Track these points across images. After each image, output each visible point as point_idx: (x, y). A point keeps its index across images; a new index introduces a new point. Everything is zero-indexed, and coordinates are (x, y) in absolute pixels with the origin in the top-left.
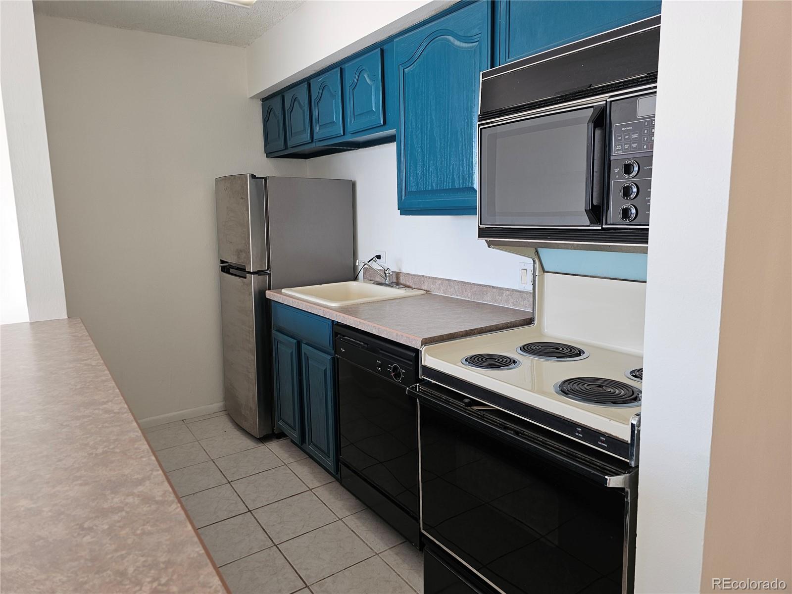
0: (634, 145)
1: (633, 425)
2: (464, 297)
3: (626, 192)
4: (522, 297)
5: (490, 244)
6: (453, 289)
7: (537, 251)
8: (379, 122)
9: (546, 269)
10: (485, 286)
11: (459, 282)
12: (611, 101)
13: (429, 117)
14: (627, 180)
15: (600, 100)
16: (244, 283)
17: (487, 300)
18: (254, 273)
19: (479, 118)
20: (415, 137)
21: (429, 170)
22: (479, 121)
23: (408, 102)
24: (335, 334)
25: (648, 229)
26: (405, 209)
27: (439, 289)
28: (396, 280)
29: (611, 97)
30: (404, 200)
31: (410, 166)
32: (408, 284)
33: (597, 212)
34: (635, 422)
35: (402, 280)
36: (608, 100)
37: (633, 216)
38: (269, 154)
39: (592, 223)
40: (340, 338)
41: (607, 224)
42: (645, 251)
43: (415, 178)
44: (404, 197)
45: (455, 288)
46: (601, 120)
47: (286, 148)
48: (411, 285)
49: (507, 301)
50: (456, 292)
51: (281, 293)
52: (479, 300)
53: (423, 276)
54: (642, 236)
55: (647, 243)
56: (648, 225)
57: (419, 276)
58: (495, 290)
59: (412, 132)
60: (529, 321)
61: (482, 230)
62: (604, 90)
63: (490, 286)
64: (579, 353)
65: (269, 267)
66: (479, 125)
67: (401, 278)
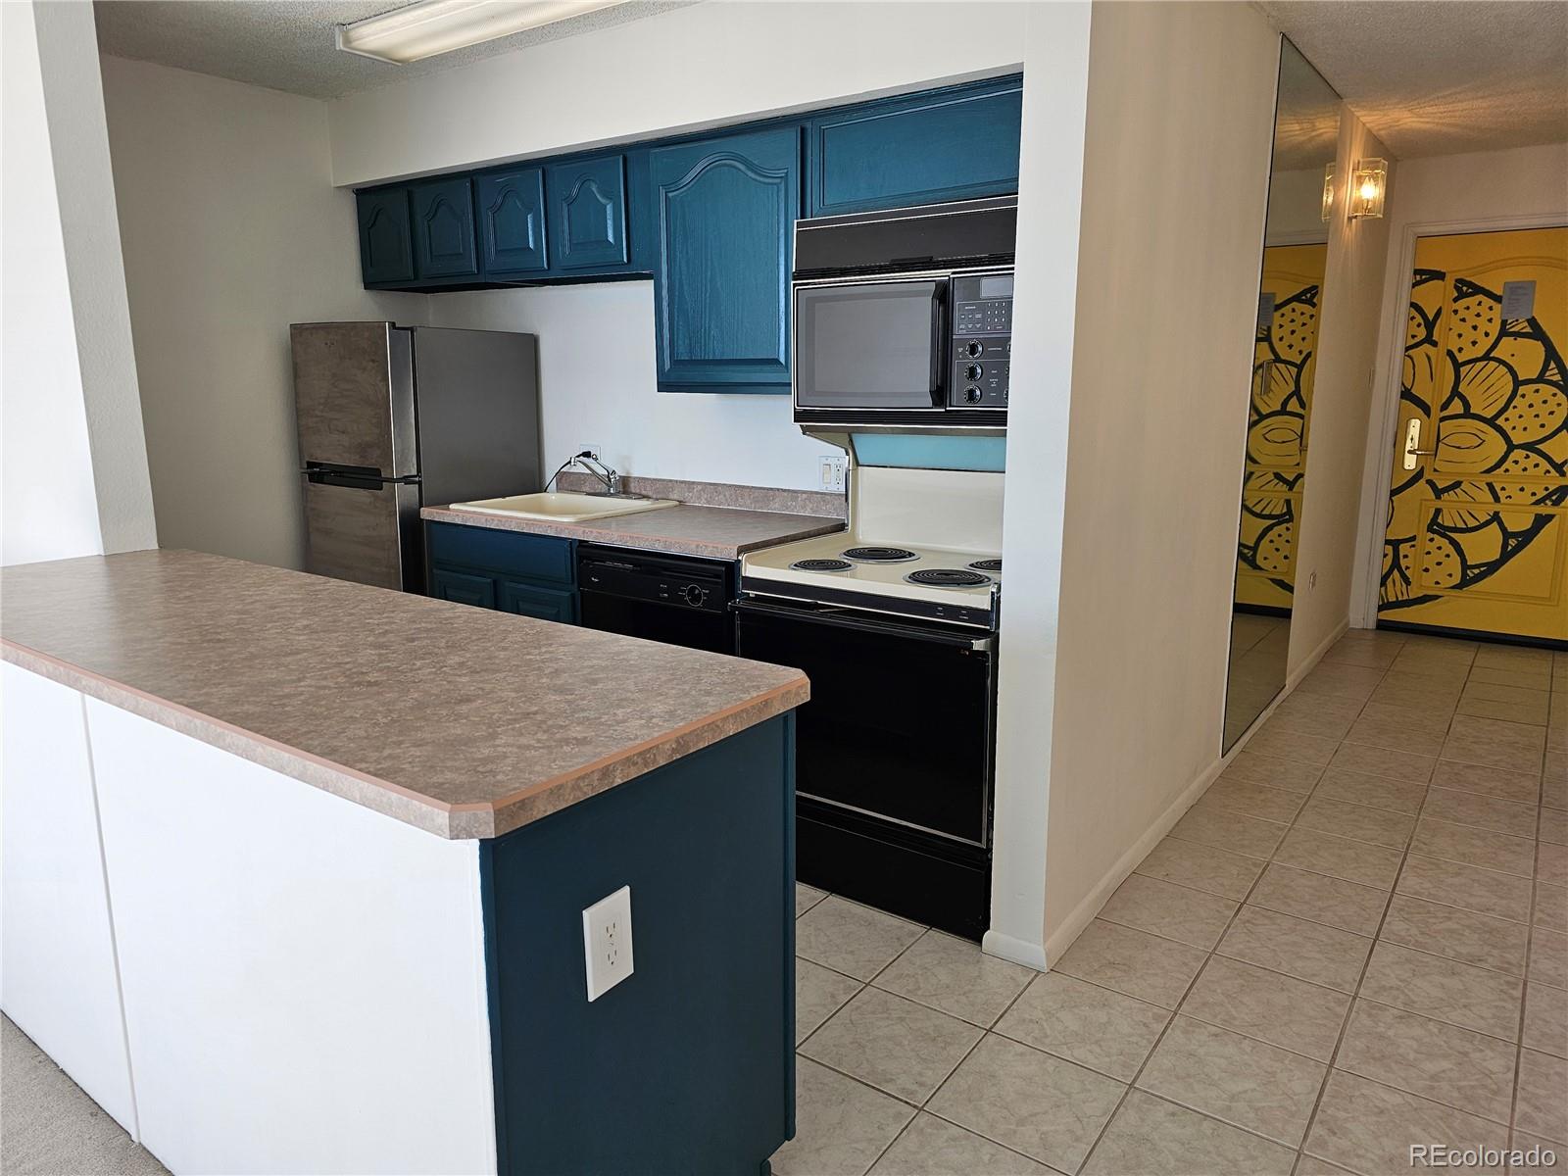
0: (978, 326)
1: (993, 593)
2: (740, 506)
3: (972, 372)
4: (824, 501)
5: (805, 430)
6: (721, 496)
7: (851, 440)
8: (620, 259)
9: (861, 463)
10: (772, 489)
11: (730, 486)
12: (954, 278)
13: (709, 263)
14: (971, 361)
15: (943, 274)
16: (376, 497)
17: (775, 507)
18: (398, 480)
19: (794, 276)
20: (686, 288)
21: (710, 332)
22: (794, 280)
23: (675, 240)
24: (581, 558)
25: (1006, 412)
26: (665, 385)
27: (699, 498)
28: (624, 487)
29: (954, 273)
30: (669, 370)
31: (678, 325)
32: (644, 492)
33: (940, 393)
34: (994, 590)
35: (633, 487)
36: (952, 276)
37: (978, 398)
38: (369, 284)
39: (935, 404)
40: (589, 564)
41: (950, 406)
42: (1004, 434)
43: (687, 341)
44: (667, 366)
45: (725, 496)
46: (943, 295)
47: (416, 277)
48: (650, 494)
49: (804, 507)
50: (727, 500)
51: (448, 509)
52: (761, 508)
53: (671, 481)
54: (1001, 418)
55: (1006, 425)
56: (1007, 407)
57: (664, 480)
58: (785, 494)
59: (680, 280)
60: (841, 527)
61: (798, 412)
62: (946, 265)
63: (778, 490)
64: (911, 554)
65: (419, 470)
66: (795, 285)
67: (632, 485)
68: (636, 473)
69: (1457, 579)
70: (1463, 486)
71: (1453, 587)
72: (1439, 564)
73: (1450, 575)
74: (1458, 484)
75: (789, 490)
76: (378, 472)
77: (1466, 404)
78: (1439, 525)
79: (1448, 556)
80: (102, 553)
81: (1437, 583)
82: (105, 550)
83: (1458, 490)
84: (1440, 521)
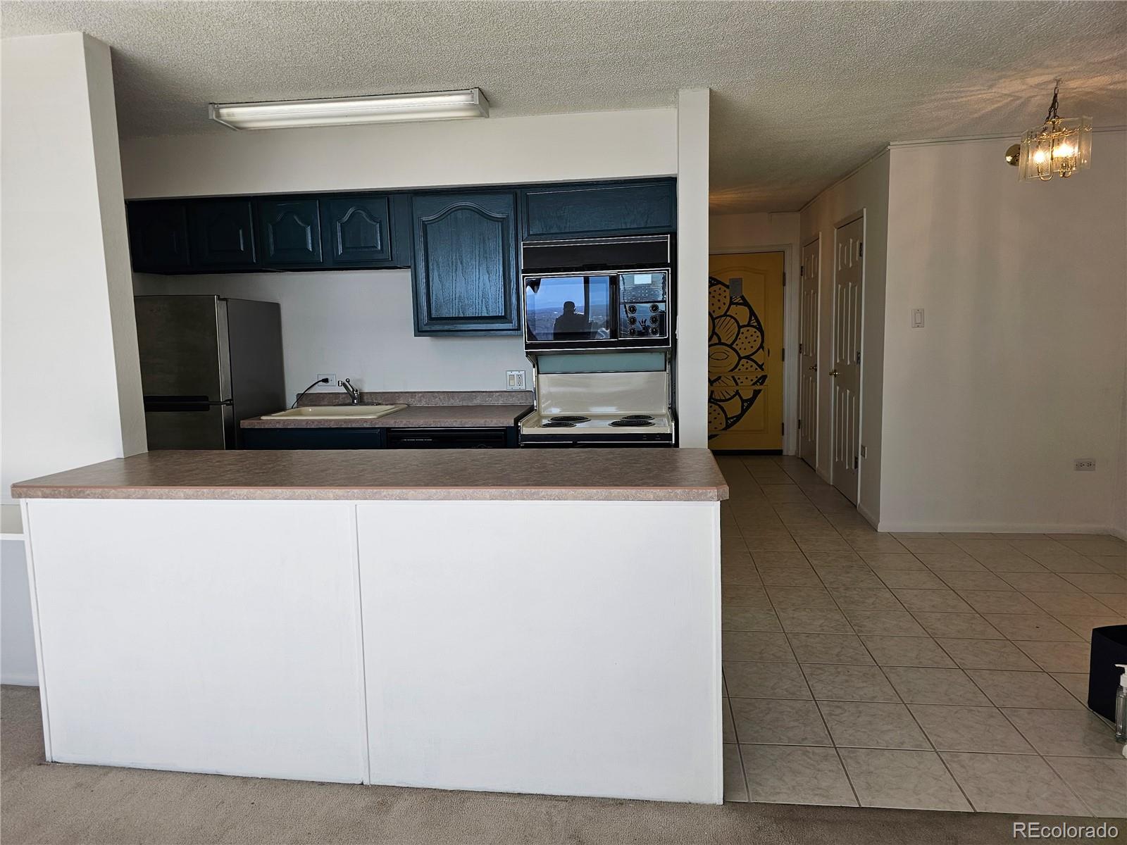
4: (511, 396)
7: (537, 360)
9: (541, 372)
16: (203, 417)
17: (477, 402)
18: (223, 403)
22: (523, 274)
24: (390, 439)
27: (421, 401)
28: (361, 398)
35: (367, 399)
40: (397, 442)
41: (621, 338)
45: (439, 398)
46: (614, 281)
48: (380, 402)
50: (441, 401)
51: (262, 420)
52: (467, 403)
60: (533, 408)
61: (528, 344)
62: (613, 268)
64: (585, 418)
65: (232, 397)
66: (524, 277)
67: (365, 398)
68: (366, 390)
69: (724, 426)
70: (722, 379)
71: (723, 429)
72: (715, 418)
73: (721, 424)
74: (720, 378)
75: (486, 392)
76: (206, 398)
77: (719, 339)
78: (713, 399)
79: (719, 414)
80: (123, 457)
81: (716, 428)
82: (124, 453)
83: (720, 381)
84: (713, 396)
